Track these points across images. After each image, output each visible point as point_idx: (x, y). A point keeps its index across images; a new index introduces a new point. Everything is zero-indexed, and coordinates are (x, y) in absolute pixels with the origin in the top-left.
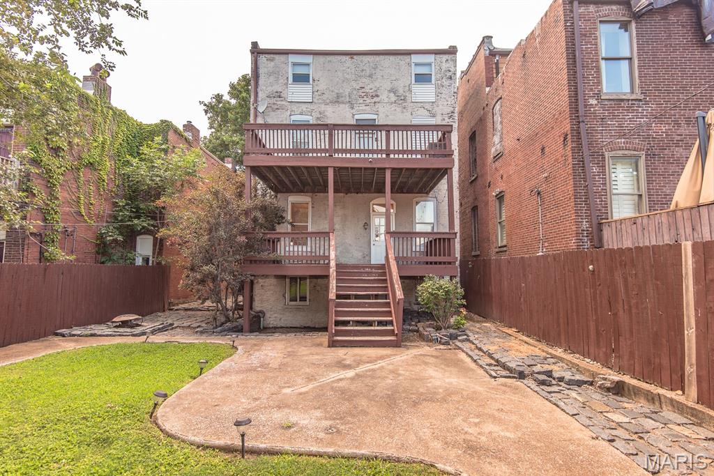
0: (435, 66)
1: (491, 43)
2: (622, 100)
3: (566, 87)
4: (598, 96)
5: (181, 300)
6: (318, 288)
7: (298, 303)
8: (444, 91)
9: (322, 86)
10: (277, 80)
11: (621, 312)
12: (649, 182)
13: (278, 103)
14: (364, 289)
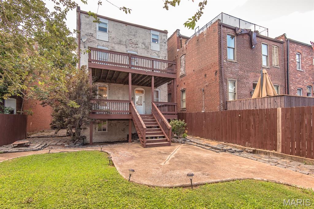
0: (161, 36)
1: (179, 32)
2: (232, 62)
3: (218, 55)
4: (226, 59)
6: (112, 125)
7: (102, 131)
8: (163, 47)
9: (113, 35)
10: (91, 28)
11: (251, 129)
12: (238, 89)
13: (92, 39)
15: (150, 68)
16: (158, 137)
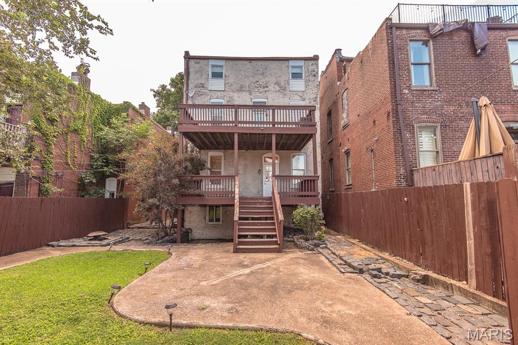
0: (304, 68)
1: (341, 54)
2: (425, 90)
3: (388, 82)
4: (409, 87)
5: (136, 221)
6: (228, 213)
7: (215, 223)
8: (311, 84)
9: (231, 80)
10: (202, 75)
11: (426, 229)
12: (443, 143)
13: (202, 91)
14: (258, 214)
15: (269, 122)
16: (264, 235)
